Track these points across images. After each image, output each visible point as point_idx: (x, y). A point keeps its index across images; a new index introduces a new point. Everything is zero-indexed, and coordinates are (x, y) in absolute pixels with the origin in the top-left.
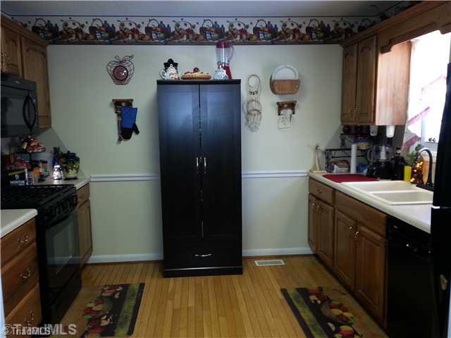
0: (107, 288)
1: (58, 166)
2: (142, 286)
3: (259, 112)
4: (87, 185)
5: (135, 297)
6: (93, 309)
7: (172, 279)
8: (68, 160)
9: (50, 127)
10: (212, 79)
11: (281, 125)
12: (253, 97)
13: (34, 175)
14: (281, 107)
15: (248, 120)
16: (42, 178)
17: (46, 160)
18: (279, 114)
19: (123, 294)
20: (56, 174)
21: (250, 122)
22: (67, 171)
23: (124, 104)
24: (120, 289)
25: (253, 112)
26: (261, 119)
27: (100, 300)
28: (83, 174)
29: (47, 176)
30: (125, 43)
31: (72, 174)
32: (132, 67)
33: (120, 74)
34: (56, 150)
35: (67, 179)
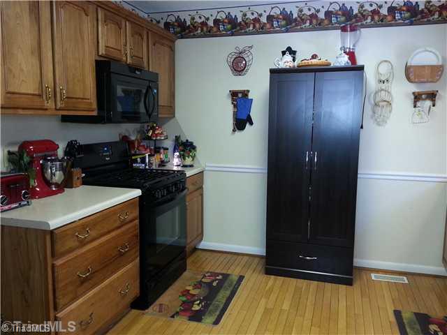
0: (209, 274)
1: (178, 154)
2: (241, 278)
3: (389, 104)
4: (202, 173)
5: (231, 288)
6: (191, 292)
7: (273, 277)
8: (186, 148)
9: (174, 116)
10: (332, 65)
11: (417, 119)
12: (383, 86)
13: (155, 161)
14: (417, 97)
15: (374, 113)
16: (162, 163)
17: (168, 147)
18: (415, 107)
19: (221, 283)
20: (176, 161)
21: (376, 115)
22: (184, 159)
23: (240, 95)
24: (220, 277)
25: (381, 104)
26: (390, 112)
27: (199, 285)
28: (199, 162)
29: (167, 162)
30: (246, 34)
31: (188, 161)
32: (251, 57)
33: (239, 65)
34: (177, 138)
35: (184, 166)
